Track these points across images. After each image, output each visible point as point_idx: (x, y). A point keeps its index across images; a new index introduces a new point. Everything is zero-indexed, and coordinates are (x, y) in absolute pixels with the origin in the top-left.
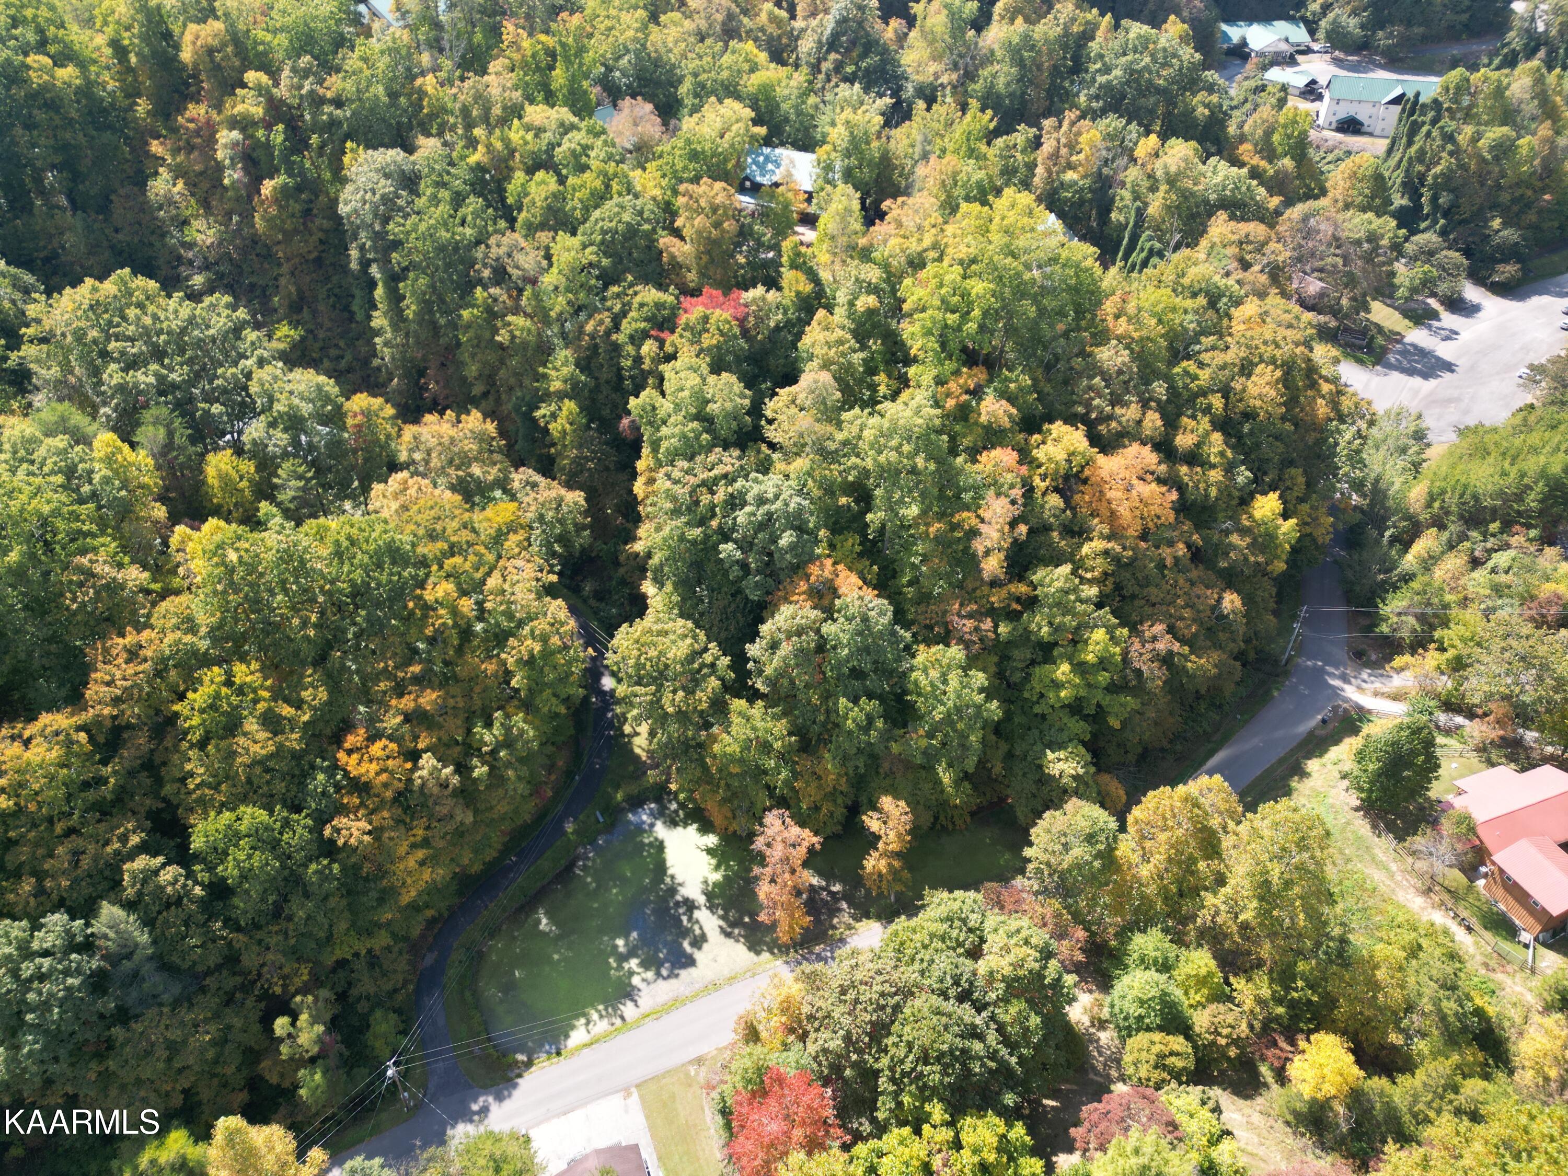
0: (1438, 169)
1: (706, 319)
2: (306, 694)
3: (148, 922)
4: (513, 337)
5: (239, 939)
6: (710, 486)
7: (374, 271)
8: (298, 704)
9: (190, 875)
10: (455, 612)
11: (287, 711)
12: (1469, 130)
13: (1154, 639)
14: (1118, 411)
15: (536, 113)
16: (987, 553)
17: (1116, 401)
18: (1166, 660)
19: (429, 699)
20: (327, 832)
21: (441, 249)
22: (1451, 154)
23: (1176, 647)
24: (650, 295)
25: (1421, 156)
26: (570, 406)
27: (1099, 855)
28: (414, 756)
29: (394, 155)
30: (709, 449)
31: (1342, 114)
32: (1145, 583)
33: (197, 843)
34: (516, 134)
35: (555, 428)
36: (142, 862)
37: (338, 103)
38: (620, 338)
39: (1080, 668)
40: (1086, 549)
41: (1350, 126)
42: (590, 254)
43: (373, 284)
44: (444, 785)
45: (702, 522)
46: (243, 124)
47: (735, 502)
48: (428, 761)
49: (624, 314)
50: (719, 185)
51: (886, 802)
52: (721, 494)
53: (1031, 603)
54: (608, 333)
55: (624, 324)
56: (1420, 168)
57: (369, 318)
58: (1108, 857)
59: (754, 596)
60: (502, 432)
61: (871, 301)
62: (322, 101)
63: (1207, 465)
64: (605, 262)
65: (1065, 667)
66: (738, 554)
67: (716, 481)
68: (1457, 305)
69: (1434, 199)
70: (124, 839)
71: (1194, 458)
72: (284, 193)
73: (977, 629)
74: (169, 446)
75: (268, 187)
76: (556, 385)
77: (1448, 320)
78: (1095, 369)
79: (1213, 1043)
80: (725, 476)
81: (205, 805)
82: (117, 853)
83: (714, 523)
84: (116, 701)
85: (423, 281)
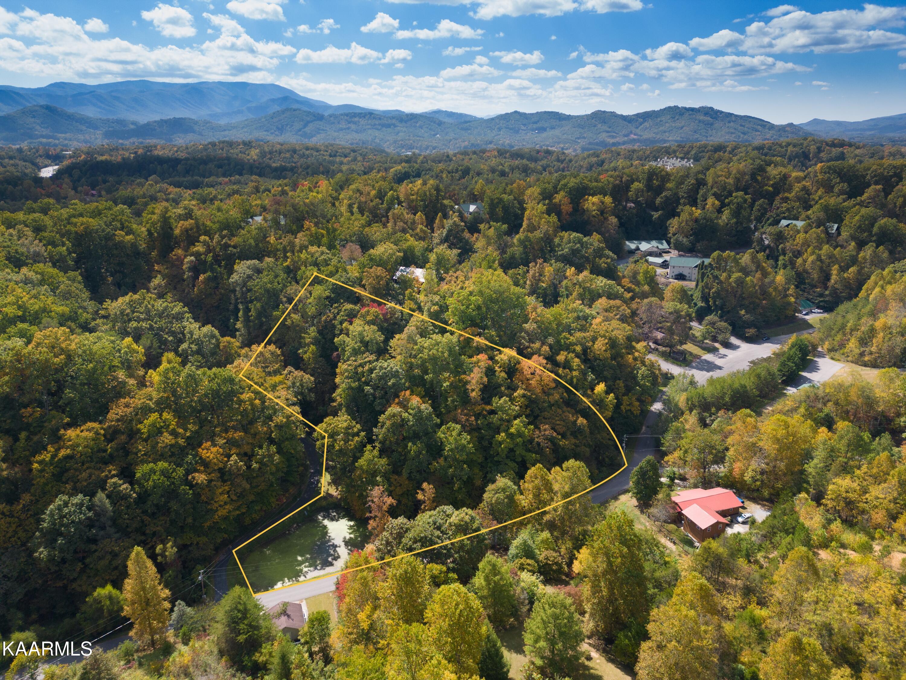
0: (713, 290)
1: (368, 311)
2: (190, 426)
3: (113, 503)
4: (293, 322)
5: (146, 518)
6: (361, 365)
7: (241, 306)
8: (186, 430)
9: (133, 489)
10: (252, 404)
11: (181, 431)
12: (724, 275)
13: (545, 430)
14: (532, 345)
15: (313, 249)
16: (473, 390)
17: (531, 341)
18: (551, 440)
19: (238, 435)
20: (190, 477)
21: (267, 291)
22: (718, 284)
23: (555, 434)
24: (349, 306)
25: (706, 286)
26: (313, 347)
27: (507, 497)
28: (229, 456)
29: (256, 262)
30: (363, 353)
31: (676, 273)
32: (542, 410)
33: (138, 475)
34: (303, 256)
35: (305, 357)
36: (115, 480)
37: (235, 247)
38: (336, 322)
39: (511, 436)
40: (516, 394)
41: (680, 277)
42: (327, 293)
43: (239, 310)
44: (239, 469)
45: (359, 380)
46: (197, 255)
47: (371, 371)
48: (234, 457)
49: (338, 314)
50: (379, 268)
51: (425, 485)
52: (367, 368)
53: (493, 412)
54: (331, 320)
55: (338, 317)
56: (707, 290)
57: (235, 324)
58: (511, 498)
59: (378, 408)
60: (283, 354)
61: (436, 308)
62: (230, 246)
63: (571, 369)
64: (333, 295)
65: (503, 434)
66: (372, 391)
67: (365, 363)
68: (727, 345)
69: (714, 302)
70: (110, 471)
71: (567, 365)
72: (208, 279)
73: (467, 420)
74: (150, 348)
75: (202, 277)
76: (308, 340)
77: (723, 351)
78: (522, 330)
79: (547, 564)
80: (369, 361)
81: (143, 462)
82: (106, 476)
83: (363, 379)
84: (118, 420)
85: (258, 305)
